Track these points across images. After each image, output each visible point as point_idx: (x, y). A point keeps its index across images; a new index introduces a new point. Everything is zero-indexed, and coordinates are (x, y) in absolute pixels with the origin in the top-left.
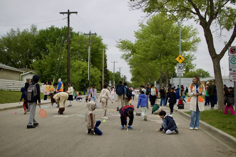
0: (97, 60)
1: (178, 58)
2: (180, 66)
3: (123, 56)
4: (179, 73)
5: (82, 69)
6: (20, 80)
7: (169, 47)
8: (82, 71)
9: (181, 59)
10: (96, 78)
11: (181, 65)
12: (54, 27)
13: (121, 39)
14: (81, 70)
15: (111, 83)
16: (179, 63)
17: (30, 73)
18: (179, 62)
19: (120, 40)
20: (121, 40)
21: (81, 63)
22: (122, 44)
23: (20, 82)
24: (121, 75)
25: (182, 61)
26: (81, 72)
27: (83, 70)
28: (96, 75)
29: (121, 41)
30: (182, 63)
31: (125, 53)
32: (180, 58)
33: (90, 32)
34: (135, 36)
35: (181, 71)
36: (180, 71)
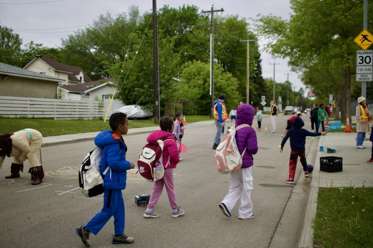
0: (240, 60)
1: (360, 37)
2: (364, 56)
3: (266, 46)
4: (361, 72)
5: (204, 75)
6: (56, 98)
7: (348, 19)
8: (201, 80)
9: (366, 39)
10: (229, 91)
11: (366, 55)
12: (167, 8)
13: (259, 15)
14: (202, 77)
15: (264, 99)
16: (361, 49)
17: (107, 85)
18: (362, 47)
19: (257, 16)
20: (261, 16)
21: (202, 66)
22: (262, 24)
23: (55, 100)
24: (292, 86)
25: (370, 43)
26: (201, 82)
27: (205, 77)
28: (228, 85)
29: (259, 18)
30: (369, 49)
31: (271, 41)
32: (365, 37)
33: (212, 8)
34: (292, 8)
35: (367, 68)
36: (364, 68)
